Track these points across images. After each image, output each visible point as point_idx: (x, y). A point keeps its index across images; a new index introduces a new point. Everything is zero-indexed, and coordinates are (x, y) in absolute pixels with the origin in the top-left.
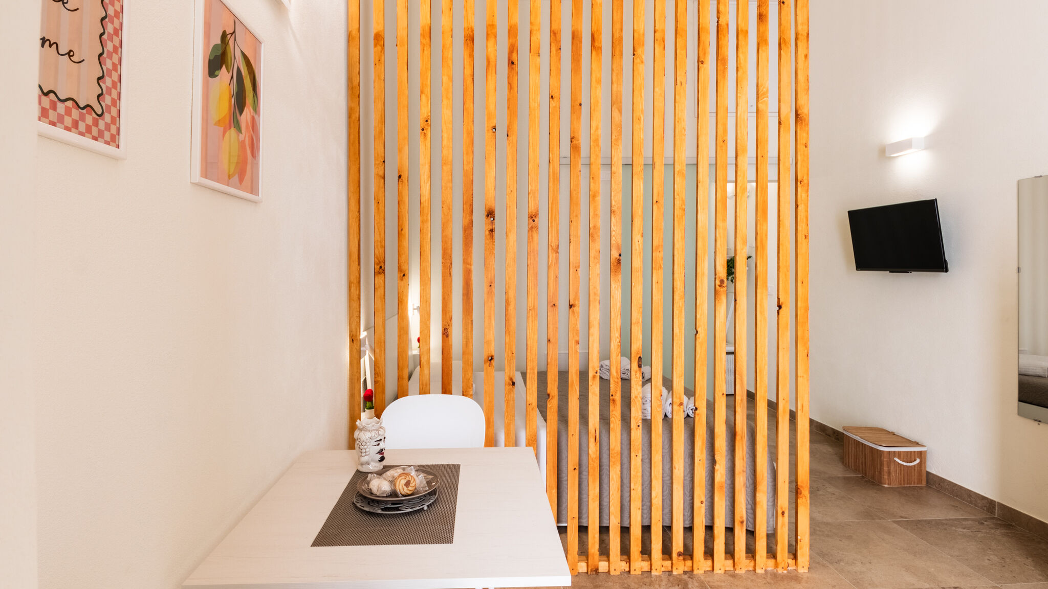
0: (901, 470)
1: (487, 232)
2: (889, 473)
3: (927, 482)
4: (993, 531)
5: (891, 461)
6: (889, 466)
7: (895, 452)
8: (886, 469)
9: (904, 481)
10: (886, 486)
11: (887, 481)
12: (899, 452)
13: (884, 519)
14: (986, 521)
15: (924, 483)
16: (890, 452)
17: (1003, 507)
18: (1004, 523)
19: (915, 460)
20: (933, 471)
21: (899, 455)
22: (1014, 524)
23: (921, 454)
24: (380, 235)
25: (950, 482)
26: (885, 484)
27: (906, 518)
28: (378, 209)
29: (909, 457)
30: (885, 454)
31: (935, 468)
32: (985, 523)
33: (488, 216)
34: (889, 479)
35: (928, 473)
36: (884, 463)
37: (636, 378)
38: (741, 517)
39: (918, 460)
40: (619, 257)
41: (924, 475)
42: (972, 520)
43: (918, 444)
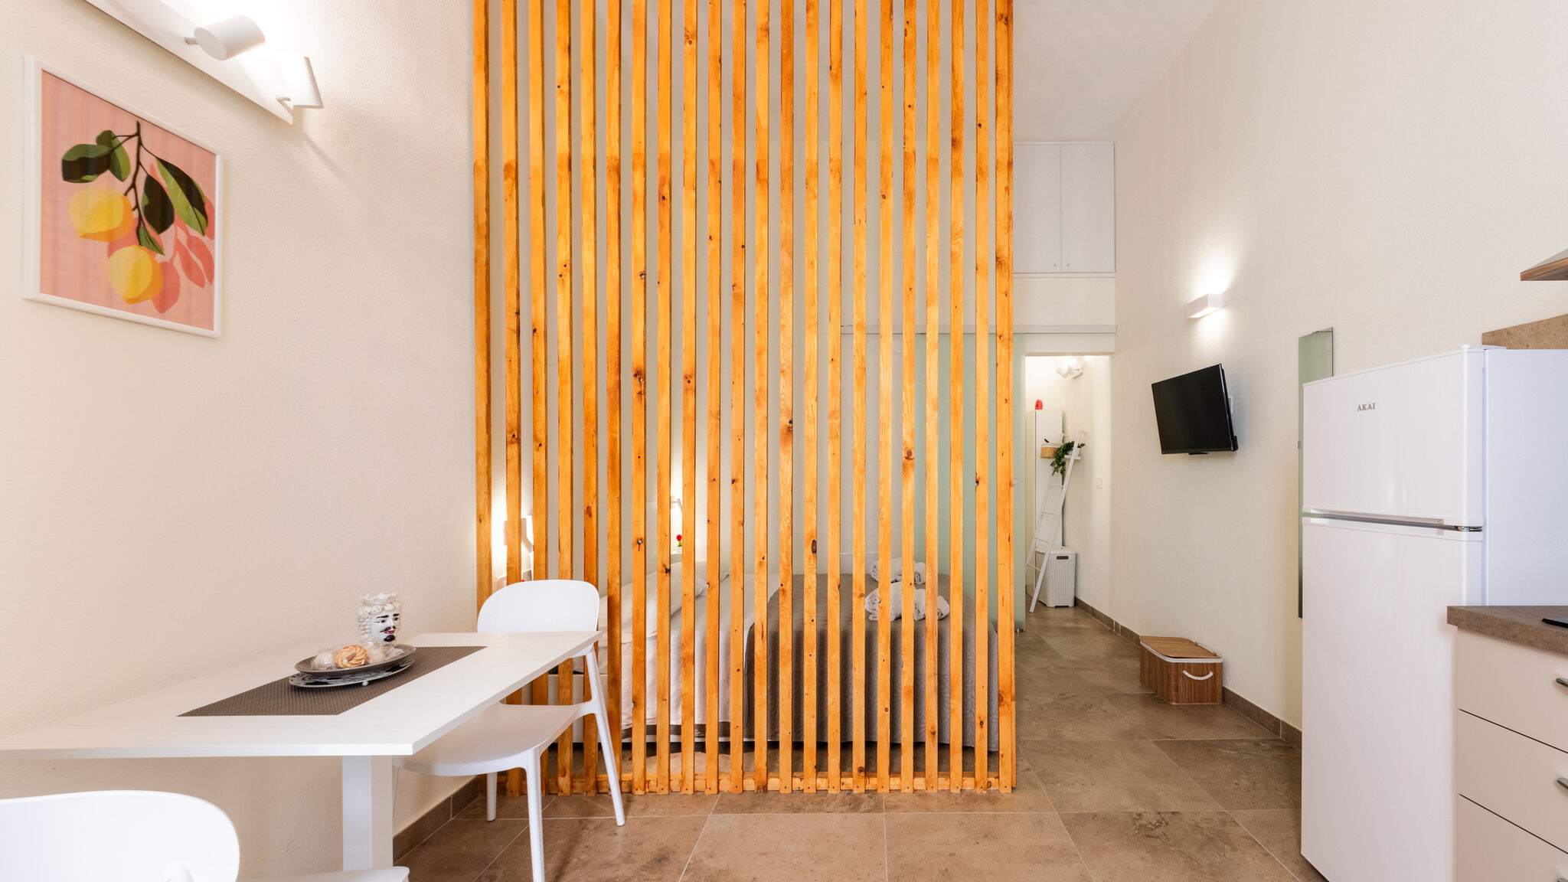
0: (1191, 685)
1: (635, 395)
2: (1177, 689)
3: (1224, 700)
4: (1268, 755)
5: (1178, 675)
6: (1177, 681)
7: (1183, 664)
8: (1173, 683)
9: (1195, 697)
10: (1174, 704)
11: (1174, 699)
12: (1189, 664)
13: (1144, 738)
14: (1264, 743)
15: (1218, 700)
16: (1177, 663)
18: (1285, 745)
19: (1208, 674)
20: (1230, 688)
21: (1189, 667)
22: (1295, 746)
23: (1216, 668)
24: (513, 397)
25: (1243, 699)
26: (1172, 701)
27: (1171, 738)
28: (511, 368)
29: (1200, 669)
30: (1173, 666)
31: (1232, 684)
32: (1262, 745)
33: (636, 375)
34: (1177, 696)
35: (1224, 690)
36: (1172, 677)
37: (810, 564)
38: (933, 728)
39: (1211, 674)
40: (789, 424)
41: (1220, 691)
42: (1250, 741)
43: (1215, 655)
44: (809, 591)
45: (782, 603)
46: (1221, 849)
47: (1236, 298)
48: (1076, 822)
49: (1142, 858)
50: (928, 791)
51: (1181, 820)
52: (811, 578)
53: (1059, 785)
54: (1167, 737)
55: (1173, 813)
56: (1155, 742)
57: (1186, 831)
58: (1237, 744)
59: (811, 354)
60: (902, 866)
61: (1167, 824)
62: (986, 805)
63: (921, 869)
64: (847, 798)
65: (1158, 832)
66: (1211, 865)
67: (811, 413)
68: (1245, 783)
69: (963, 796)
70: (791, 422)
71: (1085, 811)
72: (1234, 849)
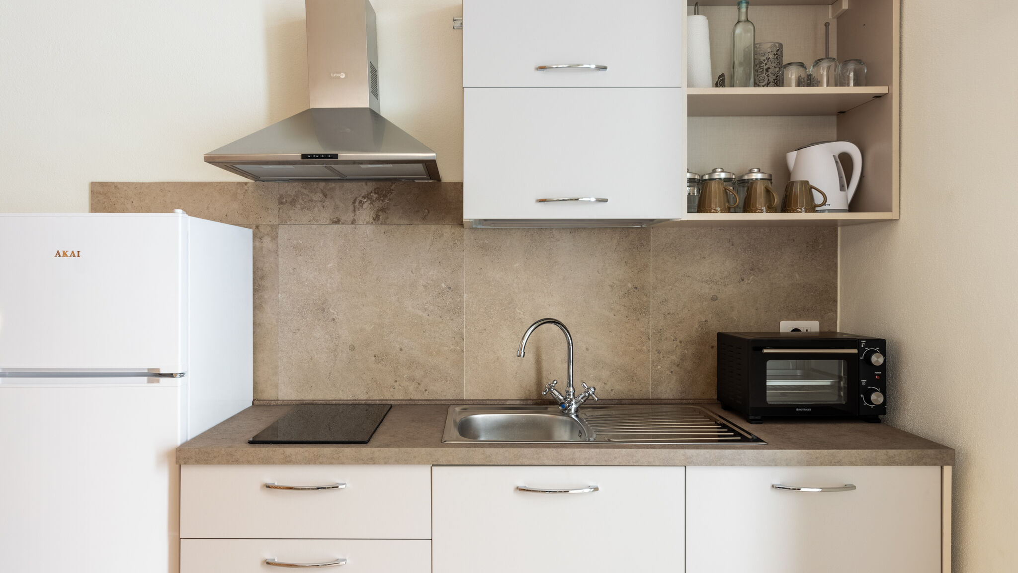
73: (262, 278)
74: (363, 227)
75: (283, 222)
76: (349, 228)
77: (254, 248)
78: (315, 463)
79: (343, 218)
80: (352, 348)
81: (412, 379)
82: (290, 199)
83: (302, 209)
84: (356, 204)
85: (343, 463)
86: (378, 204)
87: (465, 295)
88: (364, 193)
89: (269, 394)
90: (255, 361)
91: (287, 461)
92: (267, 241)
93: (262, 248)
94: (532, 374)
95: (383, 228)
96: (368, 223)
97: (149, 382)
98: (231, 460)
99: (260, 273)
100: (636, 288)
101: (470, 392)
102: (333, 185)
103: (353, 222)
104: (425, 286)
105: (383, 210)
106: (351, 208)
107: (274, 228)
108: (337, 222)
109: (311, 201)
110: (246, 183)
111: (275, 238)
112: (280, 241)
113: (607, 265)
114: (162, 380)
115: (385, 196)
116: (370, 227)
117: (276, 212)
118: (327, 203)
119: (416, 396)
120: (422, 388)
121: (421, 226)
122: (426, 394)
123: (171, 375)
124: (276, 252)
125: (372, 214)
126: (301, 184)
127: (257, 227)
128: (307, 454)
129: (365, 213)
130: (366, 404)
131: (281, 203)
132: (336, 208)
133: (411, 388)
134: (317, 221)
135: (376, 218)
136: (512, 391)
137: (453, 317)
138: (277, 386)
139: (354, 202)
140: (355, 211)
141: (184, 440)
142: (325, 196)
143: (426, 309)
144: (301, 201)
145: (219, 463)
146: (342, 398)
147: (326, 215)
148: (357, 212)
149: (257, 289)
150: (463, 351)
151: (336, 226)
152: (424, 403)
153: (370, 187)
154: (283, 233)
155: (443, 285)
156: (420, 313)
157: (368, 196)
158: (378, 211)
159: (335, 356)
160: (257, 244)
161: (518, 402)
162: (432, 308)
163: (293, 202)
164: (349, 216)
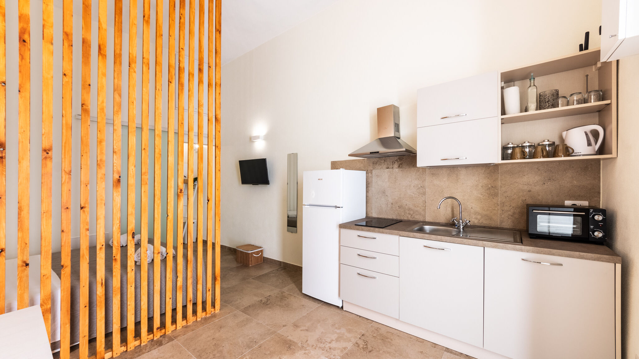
0: (255, 258)
2: (252, 261)
4: (281, 272)
5: (252, 256)
6: (251, 258)
8: (250, 259)
9: (256, 262)
10: (250, 266)
13: (249, 279)
14: (279, 269)
15: (262, 261)
16: (252, 252)
17: (284, 263)
18: (284, 268)
21: (254, 253)
23: (262, 251)
25: (270, 259)
29: (257, 253)
30: (250, 254)
31: (266, 255)
34: (251, 263)
35: (264, 257)
36: (250, 257)
37: (131, 244)
38: (190, 299)
39: (261, 254)
40: (119, 178)
41: (262, 258)
42: (275, 270)
43: (261, 247)
44: (131, 256)
45: (114, 266)
46: (285, 300)
47: (267, 138)
48: (246, 310)
49: (269, 311)
50: (188, 325)
51: (272, 297)
52: (131, 250)
53: (233, 302)
54: (255, 276)
55: (269, 296)
56: (252, 279)
57: (275, 299)
58: (273, 272)
59: (132, 145)
60: (198, 352)
61: (269, 299)
62: (213, 319)
63: (206, 349)
64: (153, 343)
65: (269, 302)
66: (285, 305)
67: (132, 173)
68: (281, 281)
69: (203, 320)
70: (120, 177)
71: (246, 306)
72: (288, 298)
73: (368, 184)
74: (395, 169)
75: (374, 169)
76: (391, 170)
77: (366, 176)
78: (369, 231)
79: (390, 167)
80: (392, 204)
81: (409, 214)
82: (375, 163)
83: (379, 165)
84: (393, 163)
85: (375, 232)
86: (400, 163)
87: (427, 189)
88: (396, 159)
89: (370, 215)
90: (366, 206)
91: (362, 230)
92: (370, 174)
93: (368, 176)
94: (450, 215)
95: (401, 169)
96: (397, 168)
97: (335, 208)
98: (350, 228)
99: (368, 183)
100: (493, 187)
101: (428, 219)
102: (387, 158)
103: (392, 168)
104: (414, 186)
105: (401, 164)
106: (392, 164)
107: (372, 170)
108: (388, 168)
109: (381, 163)
110: (365, 159)
111: (372, 173)
112: (373, 174)
113: (480, 179)
114: (338, 208)
115: (401, 160)
116: (397, 169)
117: (372, 166)
118: (385, 163)
119: (411, 219)
120: (413, 217)
121: (412, 168)
122: (414, 219)
123: (339, 207)
124: (372, 177)
125: (398, 165)
126: (378, 158)
127: (367, 170)
128: (367, 229)
129: (396, 165)
130: (395, 220)
131: (373, 164)
132: (388, 164)
133: (409, 217)
134: (383, 168)
135: (399, 167)
136: (442, 220)
137: (423, 196)
138: (372, 213)
139: (393, 162)
140: (393, 165)
141: (342, 223)
142: (385, 161)
143: (414, 193)
144: (378, 163)
145: (348, 229)
146: (389, 218)
147: (385, 166)
148: (394, 165)
149: (367, 187)
150: (426, 206)
151: (388, 169)
152: (413, 221)
153: (396, 158)
154: (374, 172)
155: (419, 186)
156: (412, 194)
157: (397, 160)
158: (399, 164)
159: (387, 206)
160: (367, 175)
161: (444, 224)
162: (416, 193)
163: (376, 163)
164: (391, 166)
